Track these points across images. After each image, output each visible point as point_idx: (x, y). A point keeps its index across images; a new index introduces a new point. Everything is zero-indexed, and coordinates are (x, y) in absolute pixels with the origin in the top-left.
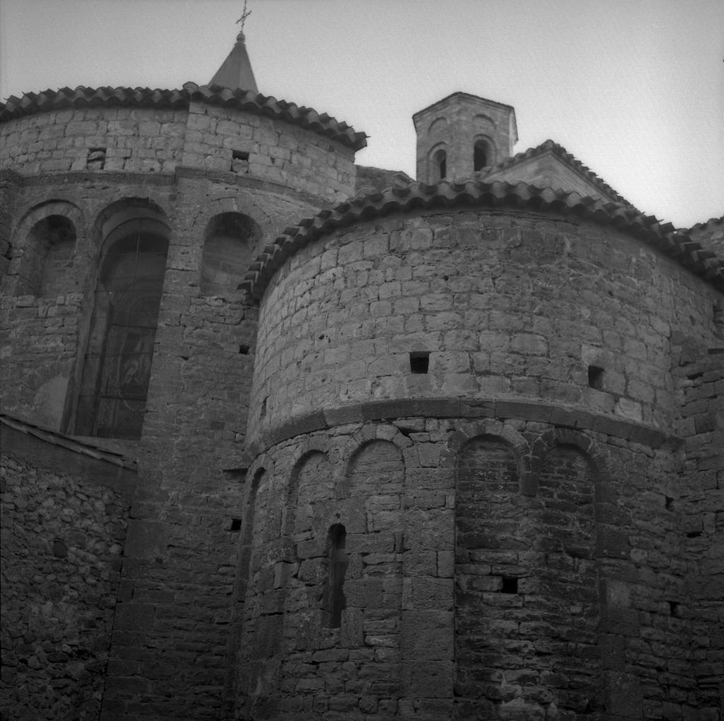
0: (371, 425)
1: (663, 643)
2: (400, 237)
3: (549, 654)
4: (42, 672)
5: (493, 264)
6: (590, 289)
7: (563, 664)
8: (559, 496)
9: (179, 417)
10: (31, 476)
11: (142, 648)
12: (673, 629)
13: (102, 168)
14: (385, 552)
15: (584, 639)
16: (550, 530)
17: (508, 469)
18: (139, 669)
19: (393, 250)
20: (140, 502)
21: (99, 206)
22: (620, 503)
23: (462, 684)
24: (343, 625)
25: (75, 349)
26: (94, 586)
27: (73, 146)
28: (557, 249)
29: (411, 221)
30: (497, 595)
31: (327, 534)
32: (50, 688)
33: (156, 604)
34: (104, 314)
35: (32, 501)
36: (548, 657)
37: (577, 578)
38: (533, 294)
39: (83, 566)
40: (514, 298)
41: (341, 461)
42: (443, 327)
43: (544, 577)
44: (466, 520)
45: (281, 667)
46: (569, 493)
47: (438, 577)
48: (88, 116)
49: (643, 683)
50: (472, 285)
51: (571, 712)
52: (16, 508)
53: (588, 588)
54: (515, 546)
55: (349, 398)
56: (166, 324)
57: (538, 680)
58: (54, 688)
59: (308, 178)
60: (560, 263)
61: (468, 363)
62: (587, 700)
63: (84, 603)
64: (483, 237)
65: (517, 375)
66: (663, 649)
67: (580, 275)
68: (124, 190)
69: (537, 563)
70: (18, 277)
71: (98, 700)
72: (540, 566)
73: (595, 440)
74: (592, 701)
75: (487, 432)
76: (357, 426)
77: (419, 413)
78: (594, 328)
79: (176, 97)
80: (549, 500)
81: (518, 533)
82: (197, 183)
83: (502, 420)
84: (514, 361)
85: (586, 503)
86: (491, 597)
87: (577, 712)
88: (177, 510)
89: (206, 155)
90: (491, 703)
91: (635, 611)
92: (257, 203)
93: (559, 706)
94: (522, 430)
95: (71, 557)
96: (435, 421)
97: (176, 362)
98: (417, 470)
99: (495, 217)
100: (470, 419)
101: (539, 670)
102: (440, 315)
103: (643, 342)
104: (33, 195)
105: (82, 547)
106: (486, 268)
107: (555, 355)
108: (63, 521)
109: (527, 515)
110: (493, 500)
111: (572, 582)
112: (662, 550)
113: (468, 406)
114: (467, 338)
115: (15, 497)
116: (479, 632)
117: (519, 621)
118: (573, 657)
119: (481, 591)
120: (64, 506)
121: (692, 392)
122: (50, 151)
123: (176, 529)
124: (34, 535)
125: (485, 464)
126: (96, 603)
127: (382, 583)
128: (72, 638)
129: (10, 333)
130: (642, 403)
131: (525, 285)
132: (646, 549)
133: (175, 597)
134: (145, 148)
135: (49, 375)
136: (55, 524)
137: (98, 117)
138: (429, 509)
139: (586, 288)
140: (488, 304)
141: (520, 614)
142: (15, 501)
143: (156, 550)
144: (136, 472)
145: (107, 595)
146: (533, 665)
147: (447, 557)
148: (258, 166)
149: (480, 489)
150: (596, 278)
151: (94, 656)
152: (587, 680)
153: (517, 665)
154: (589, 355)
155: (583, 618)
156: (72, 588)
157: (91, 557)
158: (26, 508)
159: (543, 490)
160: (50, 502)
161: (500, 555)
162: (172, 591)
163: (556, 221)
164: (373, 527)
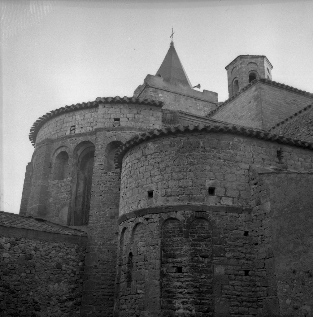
0: (138, 217)
1: (240, 286)
2: (145, 150)
3: (193, 293)
4: (56, 306)
5: (173, 156)
6: (210, 159)
7: (198, 296)
8: (197, 237)
9: (100, 216)
10: (46, 245)
11: (92, 296)
12: (245, 280)
13: (74, 133)
14: (142, 261)
15: (206, 287)
16: (194, 249)
17: (179, 229)
18: (91, 303)
19: (144, 155)
20: (89, 247)
21: (74, 146)
22: (221, 236)
23: (164, 305)
24: (132, 287)
25: (70, 196)
26: (73, 277)
27: (66, 126)
28: (197, 146)
29: (148, 144)
30: (175, 274)
31: (128, 256)
32: (59, 311)
33: (95, 281)
34: (83, 182)
35: (47, 252)
36: (192, 294)
37: (203, 265)
38: (187, 164)
39: (68, 271)
40: (180, 167)
41: (130, 231)
42: (157, 181)
43: (191, 266)
44: (165, 248)
45: (119, 301)
46: (201, 235)
47: (155, 269)
48: (70, 115)
49: (229, 301)
50: (166, 164)
51: (200, 313)
52: (41, 256)
53: (208, 269)
54: (181, 256)
55: (132, 209)
56: (94, 185)
57: (188, 302)
58: (61, 311)
59: (142, 122)
60: (198, 151)
61: (165, 193)
62: (207, 308)
63: (70, 283)
64: (170, 146)
65: (181, 195)
66: (240, 288)
67: (206, 154)
68: (82, 139)
69: (188, 262)
70: (53, 174)
71: (78, 313)
72: (190, 262)
73: (211, 214)
74: (208, 309)
75: (171, 217)
76: (134, 218)
77: (150, 212)
78: (211, 173)
79: (95, 103)
80: (194, 238)
81: (182, 251)
82: (102, 133)
83: (176, 212)
84: (180, 190)
85: (208, 238)
86: (173, 275)
87: (203, 312)
88: (101, 248)
89: (105, 122)
90: (173, 311)
91: (227, 275)
92: (123, 136)
93: (196, 311)
94: (183, 215)
95: (63, 268)
96: (155, 215)
97: (98, 197)
98: (150, 232)
99: (175, 138)
100: (166, 213)
101: (189, 299)
102: (157, 177)
103: (235, 174)
104: (56, 145)
105: (67, 264)
106: (171, 158)
107: (195, 186)
108: (59, 257)
109: (186, 245)
110: (174, 240)
111: (202, 267)
112: (241, 252)
113: (164, 209)
114: (165, 184)
115: (41, 252)
116: (169, 287)
117: (182, 282)
118: (202, 294)
119: (170, 273)
120: (59, 252)
121: (255, 190)
122: (60, 129)
123: (101, 255)
124: (49, 263)
125: (171, 228)
126: (75, 282)
127: (141, 272)
128: (66, 294)
129: (52, 193)
130: (233, 197)
131: (185, 161)
132: (233, 252)
133: (101, 278)
134: (87, 123)
135: (63, 206)
136: (56, 259)
137: (73, 115)
138: (153, 246)
139: (208, 159)
140: (171, 171)
141: (182, 280)
142: (41, 253)
143: (94, 263)
144: (87, 237)
145: (79, 279)
146: (186, 297)
147: (158, 262)
148: (123, 122)
149: (170, 237)
150: (213, 153)
151: (76, 300)
152: (207, 301)
153: (181, 298)
154: (209, 183)
155: (206, 280)
156: (65, 278)
157: (71, 267)
158: (45, 255)
159: (191, 235)
160: (54, 252)
161: (176, 260)
162: (100, 276)
163: (197, 135)
164: (139, 253)
